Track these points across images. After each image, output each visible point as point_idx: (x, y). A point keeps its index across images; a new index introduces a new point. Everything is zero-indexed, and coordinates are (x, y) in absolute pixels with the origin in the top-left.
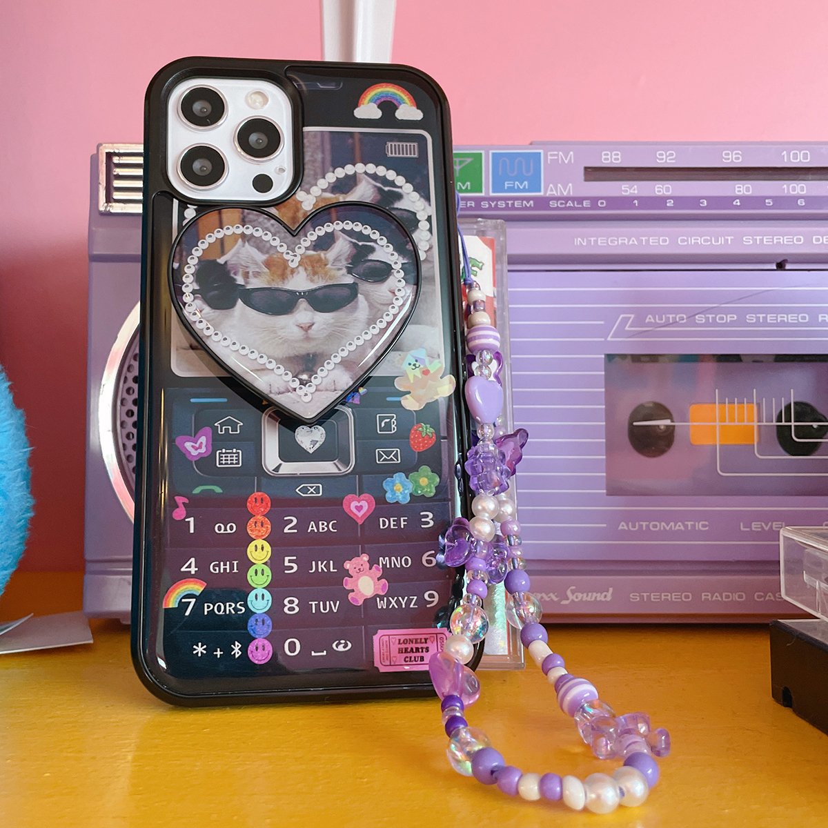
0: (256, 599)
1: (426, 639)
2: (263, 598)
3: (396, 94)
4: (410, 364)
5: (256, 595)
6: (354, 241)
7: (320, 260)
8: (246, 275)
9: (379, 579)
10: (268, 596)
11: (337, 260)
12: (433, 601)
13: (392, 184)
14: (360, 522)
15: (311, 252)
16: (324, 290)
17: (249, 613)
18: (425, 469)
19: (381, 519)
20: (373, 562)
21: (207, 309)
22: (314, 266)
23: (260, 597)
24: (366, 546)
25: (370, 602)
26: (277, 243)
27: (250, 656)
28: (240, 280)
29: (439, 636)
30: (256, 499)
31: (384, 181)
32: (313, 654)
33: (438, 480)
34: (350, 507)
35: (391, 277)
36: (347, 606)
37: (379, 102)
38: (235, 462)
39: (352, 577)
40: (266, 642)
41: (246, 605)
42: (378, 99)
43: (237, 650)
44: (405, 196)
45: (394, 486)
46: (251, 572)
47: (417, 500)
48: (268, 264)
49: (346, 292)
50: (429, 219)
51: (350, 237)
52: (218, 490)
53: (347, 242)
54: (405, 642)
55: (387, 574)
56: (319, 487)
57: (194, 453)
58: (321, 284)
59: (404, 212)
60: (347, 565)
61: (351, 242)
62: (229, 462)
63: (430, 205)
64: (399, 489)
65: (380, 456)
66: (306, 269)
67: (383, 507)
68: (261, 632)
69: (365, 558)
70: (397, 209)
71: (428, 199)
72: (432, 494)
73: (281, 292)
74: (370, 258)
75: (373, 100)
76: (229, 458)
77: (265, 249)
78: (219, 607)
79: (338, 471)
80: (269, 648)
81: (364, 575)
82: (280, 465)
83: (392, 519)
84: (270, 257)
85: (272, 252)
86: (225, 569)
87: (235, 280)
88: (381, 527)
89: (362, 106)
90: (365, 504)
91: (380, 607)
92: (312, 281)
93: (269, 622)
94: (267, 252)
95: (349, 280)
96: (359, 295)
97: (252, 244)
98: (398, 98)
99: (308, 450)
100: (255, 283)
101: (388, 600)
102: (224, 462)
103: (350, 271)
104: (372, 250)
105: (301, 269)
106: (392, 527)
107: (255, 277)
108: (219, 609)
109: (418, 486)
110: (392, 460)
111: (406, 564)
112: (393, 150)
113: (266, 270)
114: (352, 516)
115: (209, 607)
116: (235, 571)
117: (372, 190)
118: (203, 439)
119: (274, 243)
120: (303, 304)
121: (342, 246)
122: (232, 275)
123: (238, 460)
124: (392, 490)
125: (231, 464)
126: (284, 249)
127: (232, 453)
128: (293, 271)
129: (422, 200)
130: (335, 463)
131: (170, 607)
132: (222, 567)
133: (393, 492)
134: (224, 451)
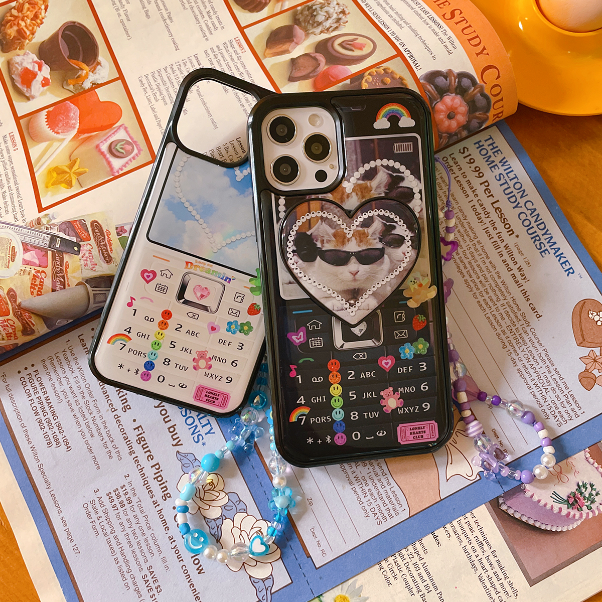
0: (336, 414)
1: (424, 427)
2: (340, 413)
3: (399, 110)
4: (411, 281)
5: (336, 412)
6: (384, 222)
7: (364, 233)
8: (322, 242)
9: (399, 399)
10: (342, 412)
11: (374, 233)
12: (427, 408)
13: (398, 171)
14: (388, 371)
15: (360, 229)
16: (366, 252)
17: (333, 421)
18: (421, 340)
19: (399, 369)
20: (395, 391)
21: (300, 262)
22: (361, 237)
23: (338, 413)
24: (391, 383)
25: (395, 411)
26: (340, 222)
27: (336, 442)
28: (319, 245)
29: (430, 425)
30: (332, 363)
31: (393, 169)
32: (367, 438)
33: (428, 345)
34: (382, 363)
35: (404, 245)
36: (382, 414)
37: (388, 116)
38: (319, 344)
39: (384, 399)
40: (343, 435)
41: (331, 417)
42: (388, 114)
43: (328, 439)
44: (406, 179)
45: (405, 350)
46: (333, 400)
47: (418, 357)
48: (335, 235)
49: (378, 252)
50: (420, 192)
51: (382, 219)
52: (312, 360)
53: (380, 223)
54: (413, 429)
55: (403, 396)
56: (365, 354)
57: (297, 341)
58: (365, 247)
59: (405, 189)
60: (382, 393)
61: (383, 223)
62: (316, 345)
63: (421, 183)
64: (408, 352)
65: (397, 335)
66: (356, 239)
67: (399, 361)
68: (340, 430)
69: (391, 389)
70: (401, 187)
71: (419, 179)
72: (425, 353)
73: (341, 252)
74: (392, 233)
75: (385, 116)
76: (316, 343)
77: (333, 227)
78: (318, 419)
79: (374, 345)
80: (345, 437)
81: (391, 397)
82: (344, 344)
83: (404, 368)
84: (336, 231)
85: (337, 228)
86: (319, 400)
87: (316, 245)
88: (399, 372)
89: (378, 120)
90: (390, 361)
91: (399, 413)
92: (359, 246)
93: (344, 425)
94: (335, 228)
95: (380, 246)
96: (385, 255)
97: (326, 222)
98: (400, 112)
99: (358, 335)
100: (327, 247)
101: (404, 409)
102: (313, 345)
103: (381, 240)
104: (394, 227)
105: (353, 239)
106: (404, 372)
107: (327, 243)
108: (318, 420)
109: (418, 349)
110: (403, 336)
111: (413, 390)
112: (398, 148)
113: (334, 239)
114: (383, 368)
115: (313, 420)
116: (324, 401)
117: (386, 176)
118: (301, 334)
119: (339, 223)
120: (353, 260)
121: (377, 225)
122: (315, 242)
123: (321, 343)
124: (404, 352)
125: (318, 345)
126: (344, 227)
127: (318, 340)
128: (348, 240)
129: (416, 179)
130: (373, 341)
131: (293, 421)
132: (318, 399)
133: (405, 354)
134: (313, 339)
